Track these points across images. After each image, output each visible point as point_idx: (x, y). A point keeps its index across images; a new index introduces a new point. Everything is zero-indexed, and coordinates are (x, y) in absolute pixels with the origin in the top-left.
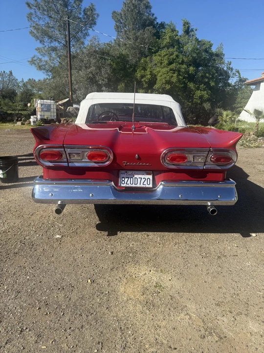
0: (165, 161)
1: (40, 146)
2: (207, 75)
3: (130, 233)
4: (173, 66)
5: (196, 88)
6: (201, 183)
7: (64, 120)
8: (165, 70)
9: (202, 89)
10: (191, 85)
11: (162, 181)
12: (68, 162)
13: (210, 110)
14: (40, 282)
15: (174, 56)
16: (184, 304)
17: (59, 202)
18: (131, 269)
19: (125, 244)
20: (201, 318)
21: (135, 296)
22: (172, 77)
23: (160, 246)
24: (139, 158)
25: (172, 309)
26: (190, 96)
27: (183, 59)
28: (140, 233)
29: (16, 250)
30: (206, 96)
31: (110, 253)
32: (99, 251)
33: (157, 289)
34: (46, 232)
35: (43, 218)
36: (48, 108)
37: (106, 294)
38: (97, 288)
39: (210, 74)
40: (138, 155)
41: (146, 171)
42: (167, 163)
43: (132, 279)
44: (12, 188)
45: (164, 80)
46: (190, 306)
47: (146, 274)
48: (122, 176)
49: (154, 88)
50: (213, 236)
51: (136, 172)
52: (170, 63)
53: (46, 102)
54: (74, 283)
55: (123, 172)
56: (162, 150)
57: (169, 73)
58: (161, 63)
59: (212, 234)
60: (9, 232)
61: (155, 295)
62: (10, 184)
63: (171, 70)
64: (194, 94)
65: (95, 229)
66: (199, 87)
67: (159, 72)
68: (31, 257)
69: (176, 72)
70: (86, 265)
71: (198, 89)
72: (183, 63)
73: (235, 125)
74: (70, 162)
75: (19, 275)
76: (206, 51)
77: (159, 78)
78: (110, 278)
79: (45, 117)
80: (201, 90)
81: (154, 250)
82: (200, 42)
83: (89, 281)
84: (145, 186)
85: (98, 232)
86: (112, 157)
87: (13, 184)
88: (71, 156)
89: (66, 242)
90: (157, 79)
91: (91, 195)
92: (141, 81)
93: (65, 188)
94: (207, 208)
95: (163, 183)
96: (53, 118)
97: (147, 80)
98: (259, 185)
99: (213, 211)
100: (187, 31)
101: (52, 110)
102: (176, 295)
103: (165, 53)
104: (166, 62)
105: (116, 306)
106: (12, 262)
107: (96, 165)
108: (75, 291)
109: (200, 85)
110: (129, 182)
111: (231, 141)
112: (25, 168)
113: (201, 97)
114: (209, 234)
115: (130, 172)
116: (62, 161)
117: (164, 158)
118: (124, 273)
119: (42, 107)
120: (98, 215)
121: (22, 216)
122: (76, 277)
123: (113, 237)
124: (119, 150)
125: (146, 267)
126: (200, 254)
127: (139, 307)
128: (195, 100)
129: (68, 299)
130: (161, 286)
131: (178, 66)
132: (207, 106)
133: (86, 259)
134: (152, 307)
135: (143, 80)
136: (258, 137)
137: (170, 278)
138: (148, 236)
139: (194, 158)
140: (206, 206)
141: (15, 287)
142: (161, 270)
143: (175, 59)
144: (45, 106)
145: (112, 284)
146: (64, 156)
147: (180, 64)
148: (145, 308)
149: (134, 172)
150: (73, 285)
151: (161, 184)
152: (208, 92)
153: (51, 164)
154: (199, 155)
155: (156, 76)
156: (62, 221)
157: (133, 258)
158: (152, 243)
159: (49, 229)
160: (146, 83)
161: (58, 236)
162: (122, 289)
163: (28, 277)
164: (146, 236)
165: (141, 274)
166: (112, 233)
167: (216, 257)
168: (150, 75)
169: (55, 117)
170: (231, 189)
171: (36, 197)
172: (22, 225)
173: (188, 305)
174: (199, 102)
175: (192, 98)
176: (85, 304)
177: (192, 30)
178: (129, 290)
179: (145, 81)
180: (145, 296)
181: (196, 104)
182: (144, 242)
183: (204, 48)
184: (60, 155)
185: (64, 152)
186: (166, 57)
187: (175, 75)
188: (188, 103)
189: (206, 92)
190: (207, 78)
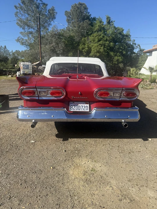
0: (96, 96)
1: (22, 87)
2: (121, 47)
3: (76, 139)
4: (101, 42)
5: (114, 55)
6: (118, 109)
7: (37, 74)
8: (96, 44)
9: (118, 56)
10: (112, 54)
11: (95, 108)
12: (38, 97)
13: (123, 68)
14: (22, 169)
15: (101, 37)
16: (109, 181)
17: (33, 121)
18: (77, 160)
19: (73, 146)
20: (119, 189)
21: (79, 176)
22: (100, 48)
23: (94, 146)
24: (81, 94)
25: (102, 184)
26: (111, 60)
27: (107, 38)
28: (82, 139)
29: (7, 150)
30: (121, 60)
31: (64, 151)
32: (58, 150)
33: (92, 172)
34: (26, 139)
35: (24, 131)
36: (27, 67)
37: (62, 175)
38: (56, 172)
39: (123, 47)
40: (81, 93)
41: (85, 102)
42: (98, 97)
43: (77, 166)
44: (5, 113)
45: (96, 51)
46: (112, 182)
47: (86, 163)
48: (71, 105)
49: (90, 55)
50: (125, 140)
51: (80, 102)
52: (99, 41)
53: (26, 64)
54: (42, 169)
55: (72, 102)
56: (95, 89)
57: (99, 47)
58: (94, 41)
59: (125, 139)
60: (3, 139)
61: (91, 175)
62: (4, 111)
63: (100, 45)
64: (113, 59)
65: (55, 137)
66: (116, 54)
67: (93, 46)
68: (16, 154)
69: (103, 46)
70: (50, 158)
71: (116, 55)
72: (107, 40)
73: (138, 76)
74: (40, 97)
75: (9, 164)
76: (120, 33)
77: (92, 49)
78: (64, 166)
79: (26, 72)
81: (90, 149)
82: (116, 28)
83: (51, 167)
84: (84, 111)
85: (57, 138)
86: (65, 94)
87: (6, 111)
88: (40, 93)
89: (37, 145)
90: (91, 50)
91: (52, 116)
92: (82, 51)
93: (37, 112)
94: (122, 124)
95: (95, 109)
96: (30, 73)
97: (85, 51)
98: (153, 110)
99: (126, 125)
100: (109, 22)
101: (30, 68)
102: (104, 175)
103: (96, 35)
104: (97, 40)
105: (68, 182)
106: (5, 157)
107: (55, 98)
108: (43, 174)
109: (117, 53)
110: (75, 109)
111: (135, 83)
112: (13, 102)
113: (118, 60)
114: (123, 139)
115: (76, 103)
116: (35, 96)
117: (96, 94)
118: (73, 163)
119: (24, 66)
120: (56, 129)
121: (11, 130)
122: (43, 165)
123: (66, 142)
124: (69, 90)
125: (86, 159)
126: (118, 151)
127: (82, 183)
128: (114, 62)
129: (38, 178)
130: (95, 170)
131: (104, 42)
132: (121, 65)
133: (49, 155)
134: (89, 183)
135: (83, 50)
136: (152, 83)
137: (100, 165)
138: (87, 141)
139: (113, 94)
140: (121, 122)
141: (7, 171)
142: (95, 161)
143: (102, 38)
144: (25, 66)
145: (65, 169)
146: (36, 93)
147: (105, 41)
148: (85, 183)
149: (78, 102)
150: (41, 170)
151: (94, 109)
152: (121, 57)
153: (28, 98)
154: (117, 92)
155: (91, 48)
156: (35, 132)
157: (78, 154)
158: (89, 145)
159: (27, 137)
160: (85, 52)
161: (33, 141)
162: (71, 172)
163: (14, 166)
164: (85, 141)
165: (83, 163)
166: (65, 139)
167: (128, 153)
168: (87, 47)
169: (32, 72)
170: (136, 112)
171: (19, 117)
172: (11, 135)
173: (111, 181)
174: (116, 63)
175: (113, 61)
176: (49, 181)
177: (112, 22)
178: (76, 173)
179: (84, 51)
180: (85, 176)
181: (115, 64)
182: (85, 144)
183: (119, 32)
184: (34, 93)
185: (36, 91)
186: (97, 37)
187: (102, 47)
188: (110, 64)
189: (120, 57)
190: (121, 49)
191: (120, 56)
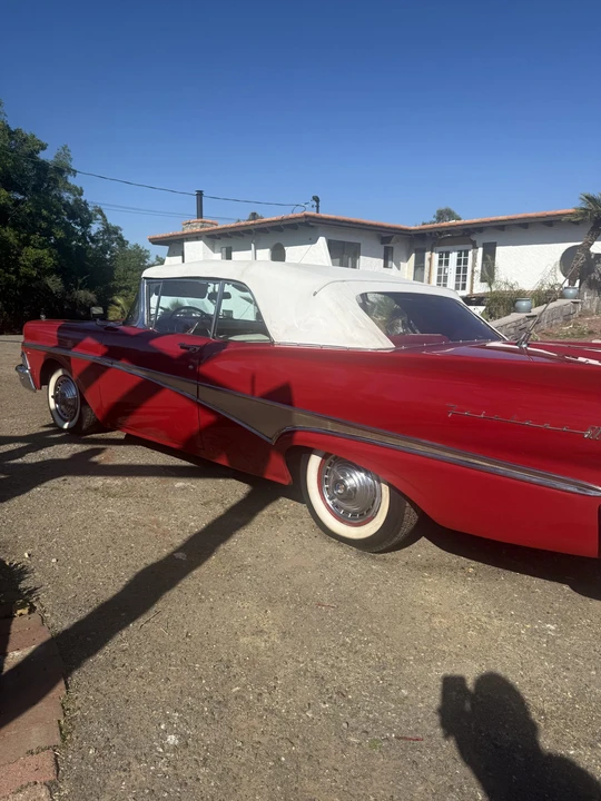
2: (45, 212)
5: (20, 240)
9: (37, 245)
10: (8, 233)
13: (63, 294)
26: (10, 260)
30: (49, 261)
39: (50, 211)
64: (19, 254)
66: (27, 239)
71: (26, 242)
76: (32, 155)
80: (34, 247)
82: (14, 133)
109: (29, 234)
113: (37, 263)
128: (23, 270)
132: (54, 283)
152: (51, 252)
174: (35, 273)
175: (16, 263)
181: (29, 279)
183: (26, 149)
188: (7, 275)
189: (46, 251)
190: (45, 219)
191: (42, 246)
